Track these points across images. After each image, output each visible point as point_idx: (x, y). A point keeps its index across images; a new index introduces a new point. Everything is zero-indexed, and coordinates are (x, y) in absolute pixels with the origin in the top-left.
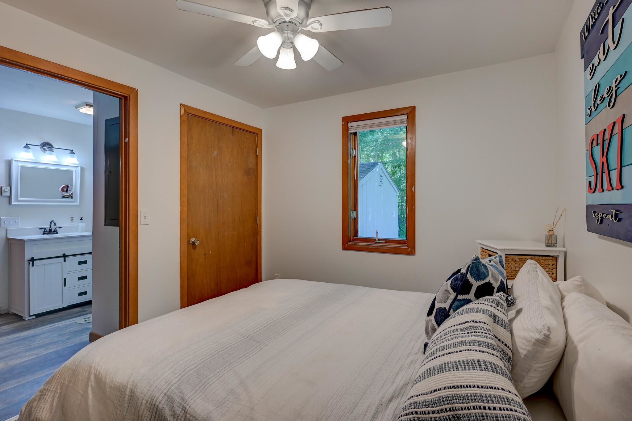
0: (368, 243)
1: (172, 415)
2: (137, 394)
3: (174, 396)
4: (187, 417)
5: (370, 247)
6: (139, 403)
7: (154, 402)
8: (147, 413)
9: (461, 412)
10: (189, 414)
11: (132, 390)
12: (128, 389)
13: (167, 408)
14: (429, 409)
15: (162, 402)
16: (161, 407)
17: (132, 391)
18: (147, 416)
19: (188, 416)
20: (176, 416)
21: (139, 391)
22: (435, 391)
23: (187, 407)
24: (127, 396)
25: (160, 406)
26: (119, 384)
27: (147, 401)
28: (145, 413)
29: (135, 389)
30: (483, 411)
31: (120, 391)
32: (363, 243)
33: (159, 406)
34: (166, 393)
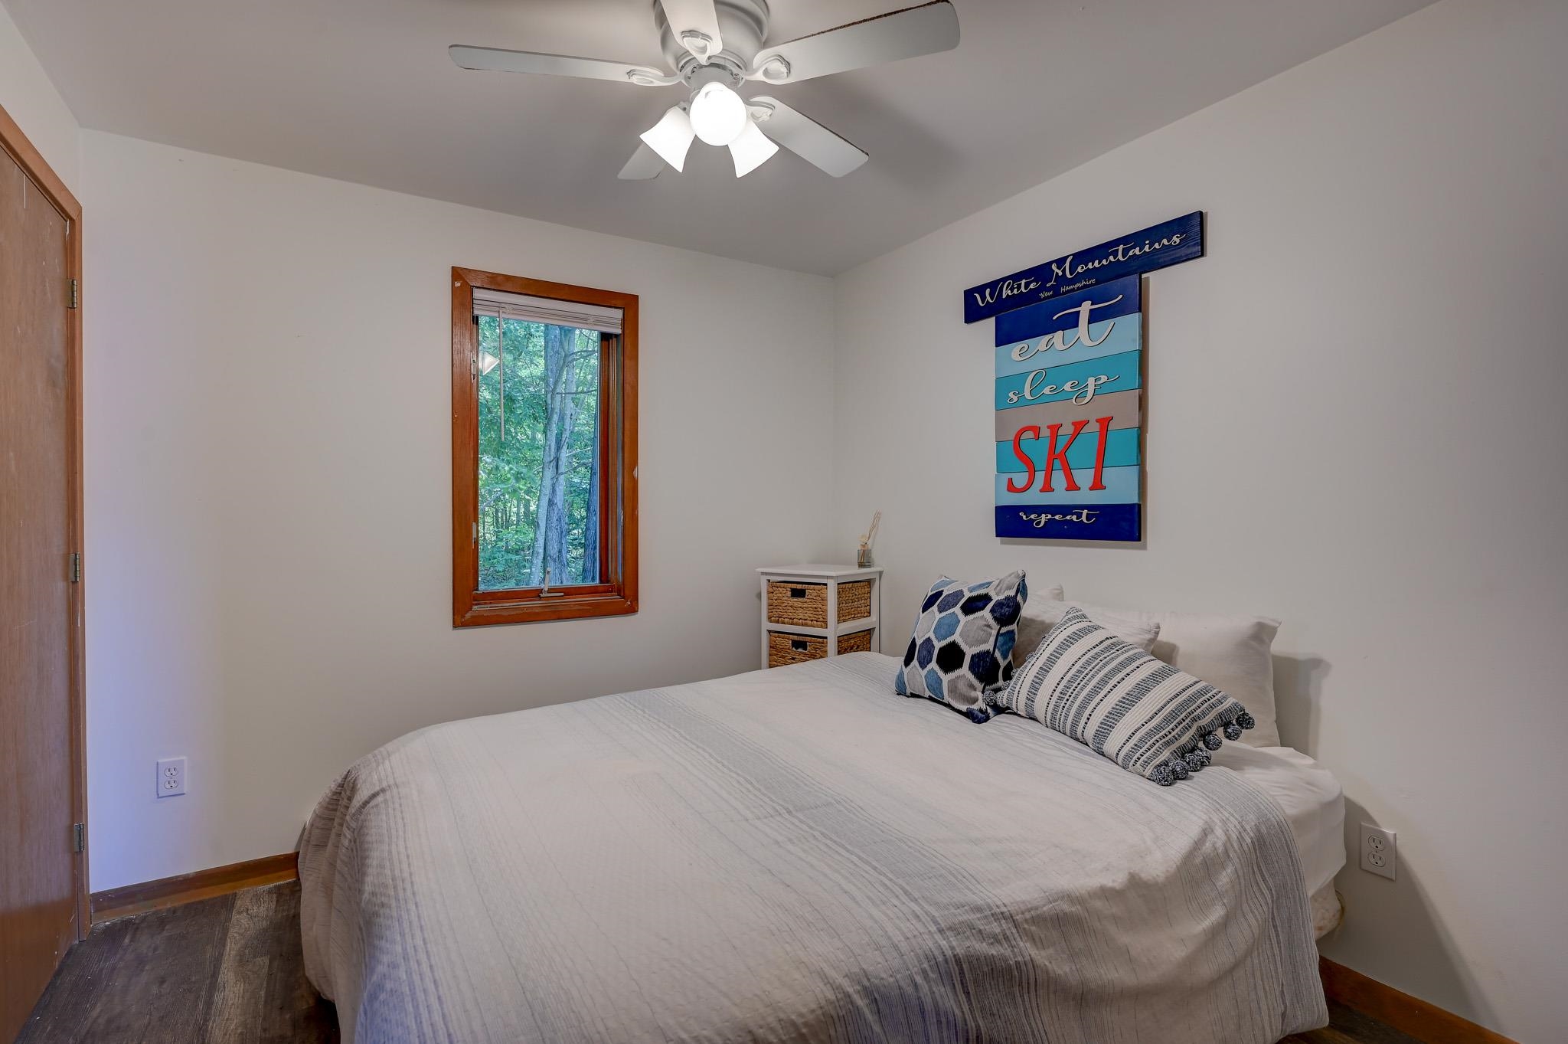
0: (520, 601)
1: (992, 944)
2: (886, 984)
3: (960, 918)
4: (1019, 921)
5: (537, 611)
6: (910, 990)
7: (940, 959)
8: (943, 990)
9: (1195, 714)
10: (1018, 915)
11: (865, 988)
12: (856, 998)
13: (974, 942)
14: (1167, 730)
15: (954, 943)
16: (962, 951)
17: (867, 992)
18: (944, 994)
19: (1018, 918)
20: (1001, 937)
21: (884, 975)
22: (1159, 711)
23: (1004, 909)
24: (866, 1011)
25: (959, 951)
26: (819, 1012)
27: (924, 972)
28: (937, 994)
29: (872, 980)
30: (1209, 702)
31: (836, 1020)
32: (512, 604)
33: (958, 954)
34: (937, 928)
